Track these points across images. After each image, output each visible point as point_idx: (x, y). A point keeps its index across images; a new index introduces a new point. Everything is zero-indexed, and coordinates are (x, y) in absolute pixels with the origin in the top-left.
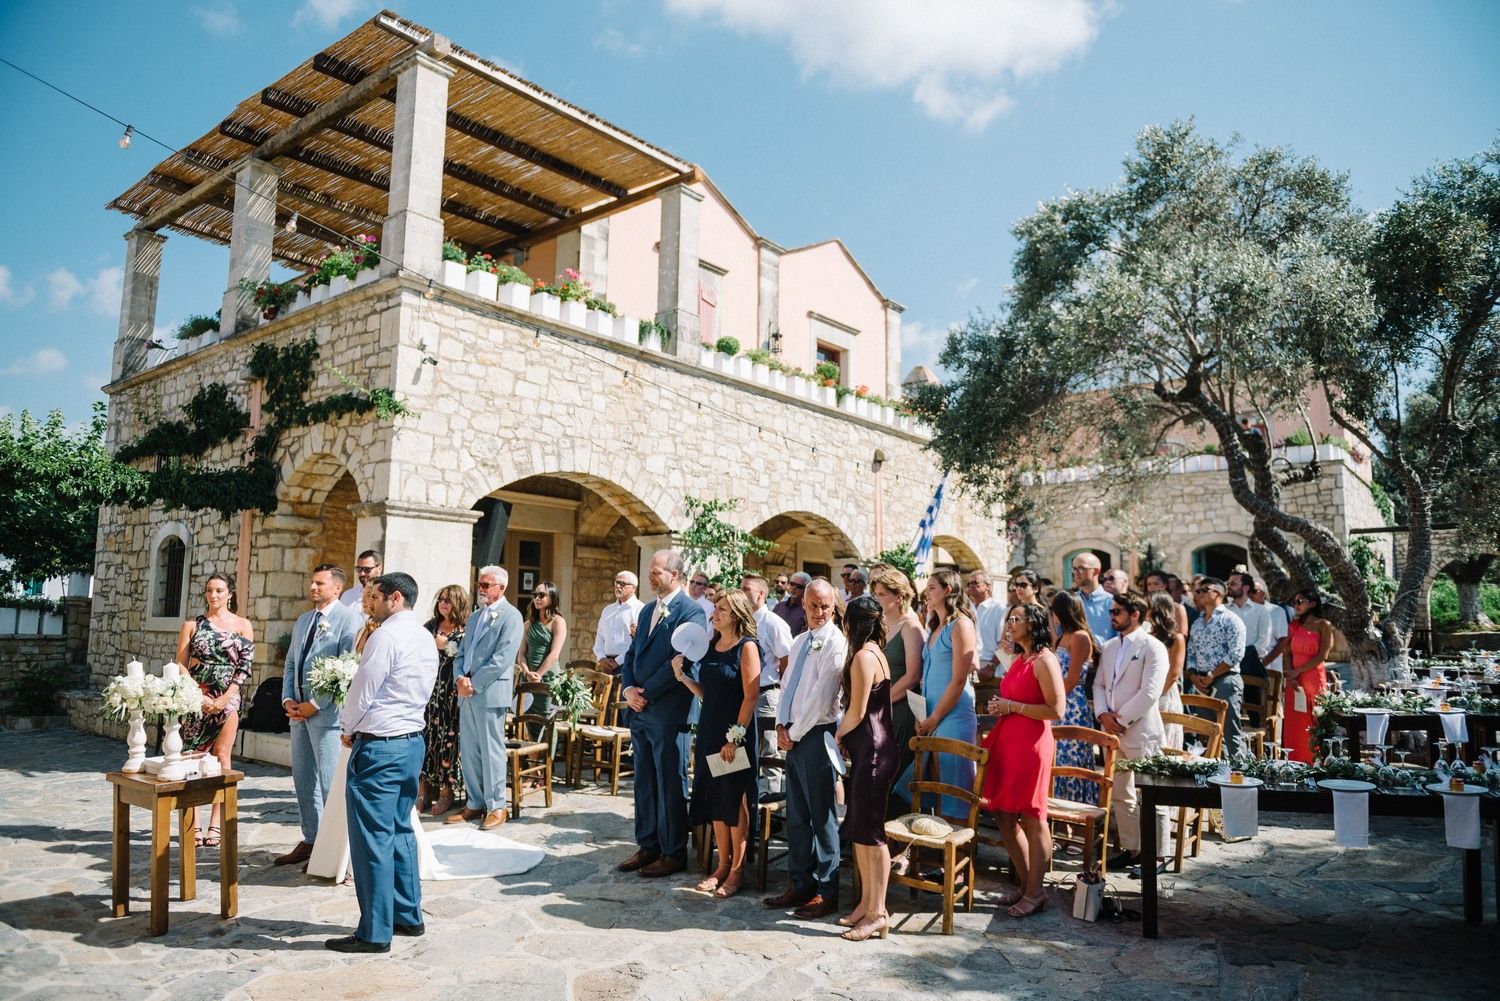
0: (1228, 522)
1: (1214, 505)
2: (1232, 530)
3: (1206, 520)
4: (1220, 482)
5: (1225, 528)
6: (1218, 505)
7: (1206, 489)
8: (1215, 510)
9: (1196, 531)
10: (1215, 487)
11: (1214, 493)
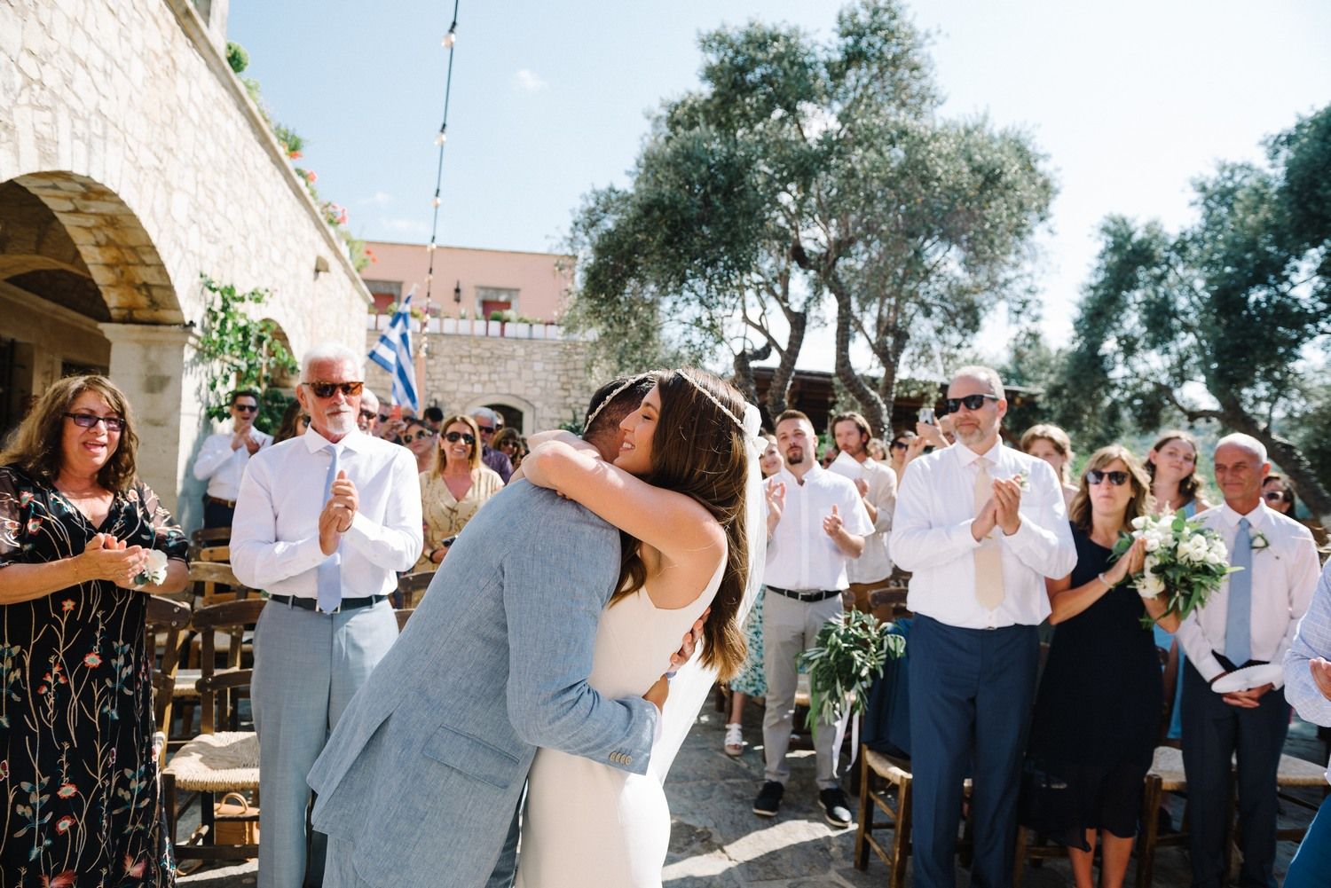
0: (509, 387)
1: (498, 369)
2: (513, 392)
3: (490, 381)
4: (505, 348)
5: (506, 391)
6: (502, 369)
7: (492, 353)
8: (499, 373)
9: (480, 391)
10: (501, 353)
11: (499, 357)
